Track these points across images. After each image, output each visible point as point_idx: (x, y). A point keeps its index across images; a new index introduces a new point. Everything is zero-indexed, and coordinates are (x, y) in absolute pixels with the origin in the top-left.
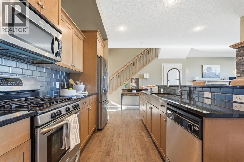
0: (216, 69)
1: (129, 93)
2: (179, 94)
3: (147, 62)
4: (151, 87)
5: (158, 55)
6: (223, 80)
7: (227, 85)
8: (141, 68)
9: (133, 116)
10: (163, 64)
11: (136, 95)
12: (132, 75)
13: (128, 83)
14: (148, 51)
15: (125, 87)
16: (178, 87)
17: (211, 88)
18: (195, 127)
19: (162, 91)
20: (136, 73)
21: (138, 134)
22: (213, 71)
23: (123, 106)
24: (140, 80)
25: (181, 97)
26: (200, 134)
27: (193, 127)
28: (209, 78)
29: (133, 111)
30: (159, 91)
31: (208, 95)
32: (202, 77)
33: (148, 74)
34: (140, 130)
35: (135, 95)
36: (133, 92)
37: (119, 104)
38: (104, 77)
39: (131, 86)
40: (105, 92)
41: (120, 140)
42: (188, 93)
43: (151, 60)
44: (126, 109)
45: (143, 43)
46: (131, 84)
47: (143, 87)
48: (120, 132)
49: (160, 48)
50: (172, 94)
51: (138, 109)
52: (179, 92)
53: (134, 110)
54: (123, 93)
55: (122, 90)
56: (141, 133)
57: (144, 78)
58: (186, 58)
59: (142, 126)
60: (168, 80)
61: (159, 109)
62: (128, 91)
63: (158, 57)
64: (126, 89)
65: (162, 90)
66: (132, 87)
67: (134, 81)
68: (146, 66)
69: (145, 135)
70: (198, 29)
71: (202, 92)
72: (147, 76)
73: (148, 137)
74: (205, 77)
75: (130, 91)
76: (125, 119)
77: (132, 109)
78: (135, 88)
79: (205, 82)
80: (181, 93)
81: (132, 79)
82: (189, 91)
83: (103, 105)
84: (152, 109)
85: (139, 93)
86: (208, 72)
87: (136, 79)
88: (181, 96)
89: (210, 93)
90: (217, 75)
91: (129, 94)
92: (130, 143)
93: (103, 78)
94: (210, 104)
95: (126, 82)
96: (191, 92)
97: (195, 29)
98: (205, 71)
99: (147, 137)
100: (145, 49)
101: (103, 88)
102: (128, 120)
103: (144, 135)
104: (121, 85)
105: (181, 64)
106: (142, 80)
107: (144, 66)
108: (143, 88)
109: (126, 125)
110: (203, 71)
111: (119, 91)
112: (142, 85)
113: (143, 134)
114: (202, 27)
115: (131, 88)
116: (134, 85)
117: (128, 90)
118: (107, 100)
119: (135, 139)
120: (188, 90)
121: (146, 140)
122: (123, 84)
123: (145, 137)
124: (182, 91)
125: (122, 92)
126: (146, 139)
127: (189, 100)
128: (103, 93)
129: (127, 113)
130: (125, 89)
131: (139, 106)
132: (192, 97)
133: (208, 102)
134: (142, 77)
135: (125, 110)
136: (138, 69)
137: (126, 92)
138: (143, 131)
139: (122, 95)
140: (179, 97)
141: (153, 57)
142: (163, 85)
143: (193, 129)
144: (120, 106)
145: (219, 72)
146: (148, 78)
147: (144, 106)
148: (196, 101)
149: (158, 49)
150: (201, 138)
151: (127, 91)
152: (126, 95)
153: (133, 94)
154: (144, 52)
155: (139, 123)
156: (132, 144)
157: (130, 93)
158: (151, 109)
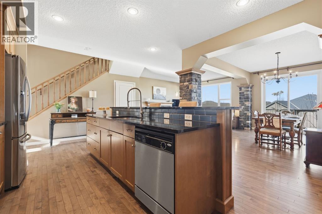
0: (163, 91)
1: (66, 119)
2: (140, 117)
3: (94, 76)
4: (104, 109)
5: (108, 69)
6: (169, 102)
7: (171, 106)
8: (85, 83)
9: (76, 153)
10: (115, 81)
11: (78, 121)
12: (71, 92)
13: (63, 104)
14: (95, 61)
15: (57, 110)
16: (139, 108)
17: (169, 109)
18: (168, 144)
19: (117, 114)
20: (76, 89)
21: (90, 173)
22: (161, 93)
23: (54, 141)
24: (84, 100)
25: (142, 120)
26: (172, 150)
27: (167, 145)
28: (158, 99)
29: (73, 145)
30: (113, 114)
31: (167, 115)
32: (153, 99)
33: (96, 92)
34: (91, 168)
35: (76, 121)
36: (72, 117)
37: (45, 137)
38: (23, 93)
39: (69, 108)
40: (24, 119)
41: (63, 191)
42: (149, 115)
43: (99, 74)
44: (61, 144)
45: (89, 48)
46: (69, 105)
47: (89, 109)
48: (59, 179)
49: (111, 61)
50: (132, 117)
51: (85, 141)
52: (140, 114)
53: (74, 143)
54: (55, 120)
55: (52, 114)
56: (95, 171)
57: (90, 97)
58: (139, 77)
59: (93, 163)
60: (129, 101)
61: (123, 135)
62: (64, 117)
63: (108, 71)
64: (60, 112)
65: (117, 112)
66: (71, 110)
67: (73, 101)
68: (92, 81)
69: (101, 172)
70: (153, 50)
71: (162, 113)
72: (94, 94)
73: (105, 174)
74: (155, 99)
75: (67, 116)
76: (63, 158)
77: (71, 142)
78: (75, 112)
79: (160, 104)
80: (142, 115)
81: (69, 98)
82: (150, 112)
83: (22, 142)
84: (112, 137)
85: (86, 118)
86: (157, 94)
87: (77, 97)
88: (142, 118)
89: (169, 114)
90: (164, 98)
91: (65, 121)
92: (81, 189)
93: (22, 95)
94: (169, 124)
95: (59, 101)
96: (151, 114)
97: (150, 49)
98: (155, 93)
99: (103, 174)
100: (92, 58)
101: (20, 112)
102: (69, 159)
103: (99, 172)
104: (49, 106)
105: (135, 83)
106: (87, 100)
107: (90, 80)
108: (88, 111)
109: (67, 167)
110: (154, 93)
111: (46, 117)
112: (86, 107)
113: (97, 172)
114: (156, 49)
115: (69, 111)
116: (74, 106)
117: (64, 114)
118: (26, 134)
119: (88, 181)
120: (148, 112)
121: (103, 178)
122: (53, 105)
123: (100, 175)
124: (143, 113)
125: (52, 118)
126: (103, 176)
127: (150, 122)
128: (20, 121)
129: (65, 150)
130: (58, 113)
131: (86, 136)
132: (152, 118)
133: (167, 122)
134: (87, 96)
135: (59, 145)
136: (80, 84)
137: (60, 118)
138: (96, 168)
139: (53, 123)
140: (140, 119)
141: (102, 70)
142: (114, 107)
143: (166, 147)
144: (49, 141)
145: (166, 94)
146: (95, 97)
147: (96, 134)
148: (156, 122)
149: (109, 61)
150: (174, 153)
151: (61, 116)
152: (61, 122)
153: (73, 120)
154: (89, 61)
155: (87, 160)
156: (85, 189)
157: (68, 119)
158: (110, 137)
